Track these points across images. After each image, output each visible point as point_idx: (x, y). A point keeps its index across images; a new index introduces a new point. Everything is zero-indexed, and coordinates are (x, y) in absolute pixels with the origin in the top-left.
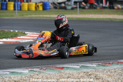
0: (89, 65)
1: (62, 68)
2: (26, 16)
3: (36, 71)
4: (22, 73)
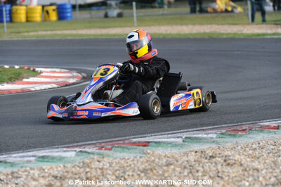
0: (200, 136)
1: (146, 144)
2: (26, 34)
3: (93, 154)
4: (64, 158)
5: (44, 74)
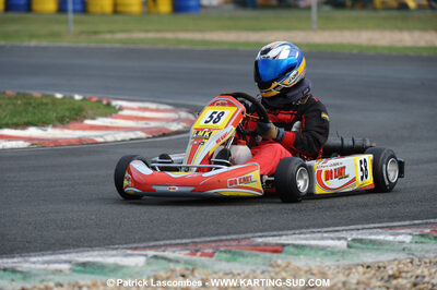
5: (125, 113)
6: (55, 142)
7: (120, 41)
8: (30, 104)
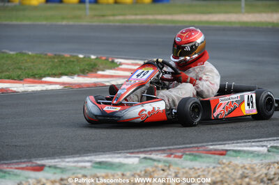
1: (223, 153)
2: (111, 18)
4: (124, 165)
5: (123, 67)
6: (79, 85)
7: (119, 21)
8: (63, 61)
